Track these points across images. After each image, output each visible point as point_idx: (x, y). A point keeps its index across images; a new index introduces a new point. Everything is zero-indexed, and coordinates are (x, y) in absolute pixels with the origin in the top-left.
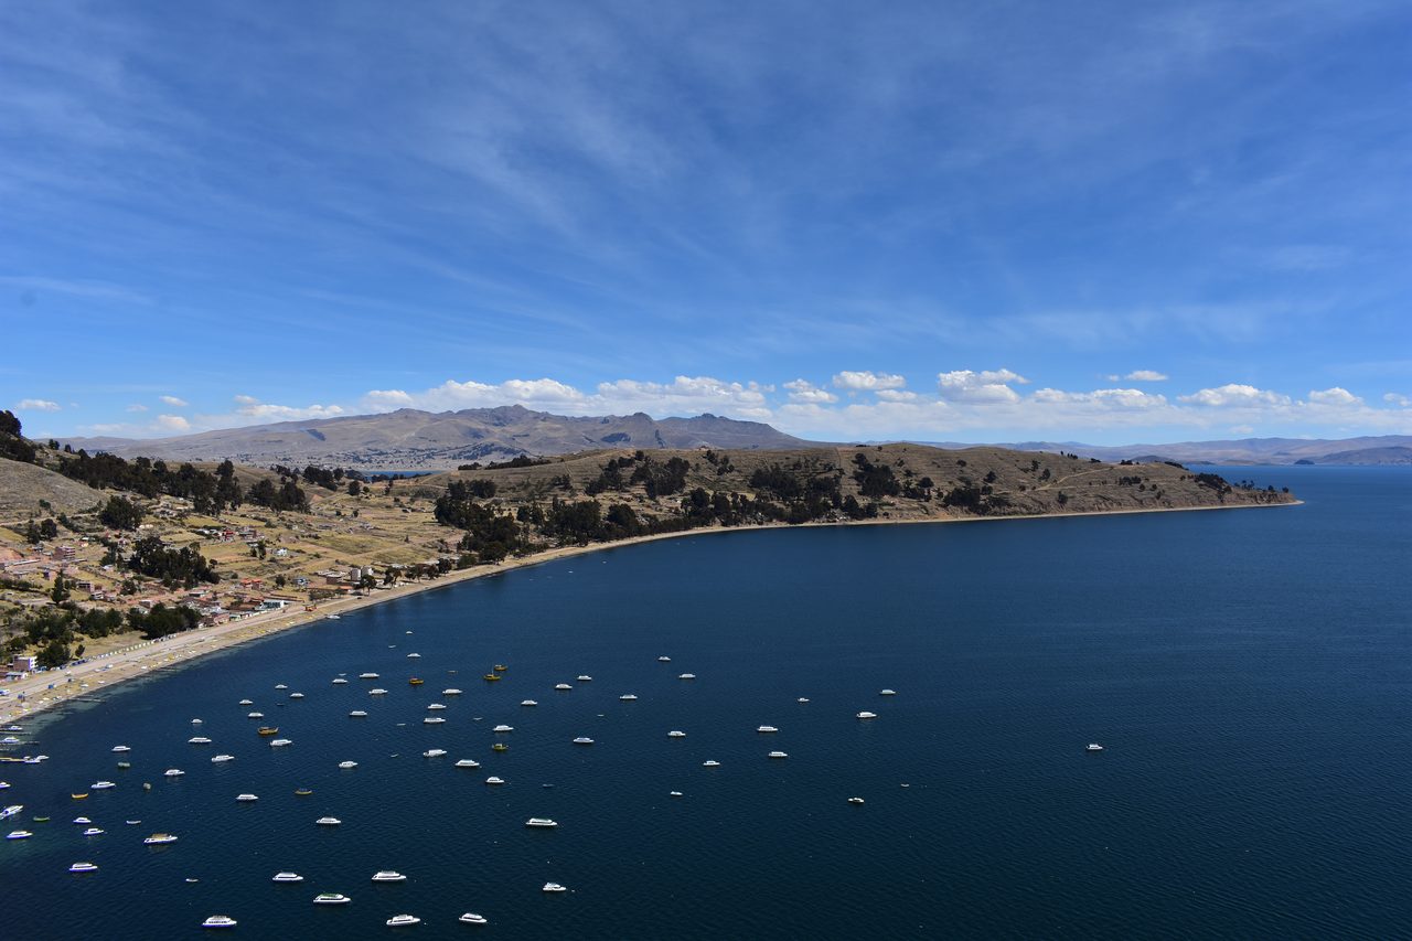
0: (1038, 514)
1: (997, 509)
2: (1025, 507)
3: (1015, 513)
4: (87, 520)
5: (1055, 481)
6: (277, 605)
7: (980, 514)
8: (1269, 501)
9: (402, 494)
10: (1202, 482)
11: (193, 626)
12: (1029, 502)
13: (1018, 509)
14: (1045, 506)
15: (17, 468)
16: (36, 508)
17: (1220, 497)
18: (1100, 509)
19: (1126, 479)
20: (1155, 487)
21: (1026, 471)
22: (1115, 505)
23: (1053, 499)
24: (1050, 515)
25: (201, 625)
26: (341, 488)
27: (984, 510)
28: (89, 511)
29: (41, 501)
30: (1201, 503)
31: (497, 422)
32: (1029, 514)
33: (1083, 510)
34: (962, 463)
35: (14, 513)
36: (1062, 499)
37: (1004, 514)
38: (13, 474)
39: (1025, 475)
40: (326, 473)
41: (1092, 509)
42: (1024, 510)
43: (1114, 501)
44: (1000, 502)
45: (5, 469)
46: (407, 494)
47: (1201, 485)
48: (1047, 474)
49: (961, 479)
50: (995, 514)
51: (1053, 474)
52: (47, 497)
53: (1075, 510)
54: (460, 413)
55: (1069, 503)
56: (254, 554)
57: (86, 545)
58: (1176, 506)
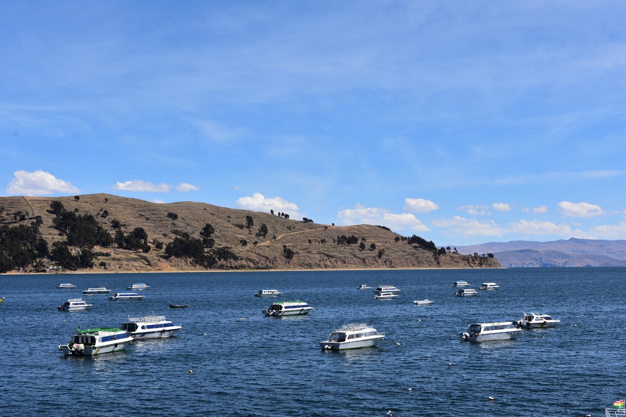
0: (266, 268)
1: (223, 262)
2: (251, 261)
3: (242, 267)
5: (275, 237)
7: (206, 267)
8: (481, 264)
10: (416, 245)
12: (254, 257)
13: (244, 262)
14: (273, 261)
17: (436, 258)
18: (326, 266)
19: (344, 237)
20: (373, 246)
21: (241, 227)
22: (339, 263)
23: (279, 254)
24: (279, 270)
27: (211, 264)
30: (420, 263)
32: (258, 268)
33: (310, 266)
34: (173, 216)
36: (289, 254)
37: (232, 268)
39: (241, 231)
41: (319, 266)
42: (252, 265)
43: (337, 259)
44: (225, 254)
47: (415, 247)
48: (263, 231)
49: (176, 232)
50: (222, 267)
51: (270, 231)
53: (301, 266)
55: (295, 258)
58: (397, 266)
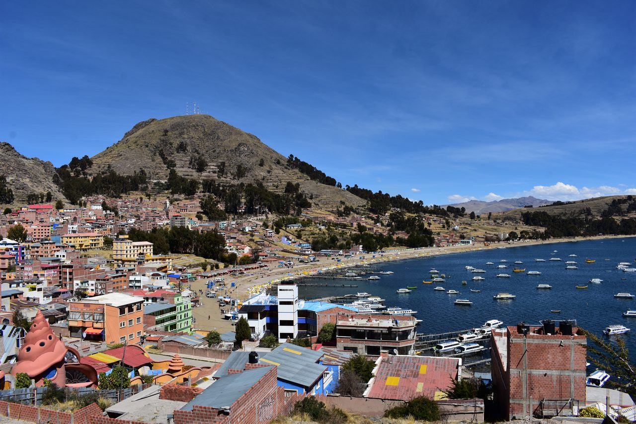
4: (362, 210)
6: (469, 242)
9: (497, 219)
11: (431, 246)
15: (329, 188)
16: (339, 204)
25: (434, 245)
26: (465, 216)
28: (362, 206)
29: (341, 201)
31: (520, 205)
35: (330, 206)
38: (328, 190)
40: (458, 209)
45: (324, 188)
46: (500, 219)
52: (343, 200)
54: (501, 201)
56: (444, 227)
57: (363, 219)
